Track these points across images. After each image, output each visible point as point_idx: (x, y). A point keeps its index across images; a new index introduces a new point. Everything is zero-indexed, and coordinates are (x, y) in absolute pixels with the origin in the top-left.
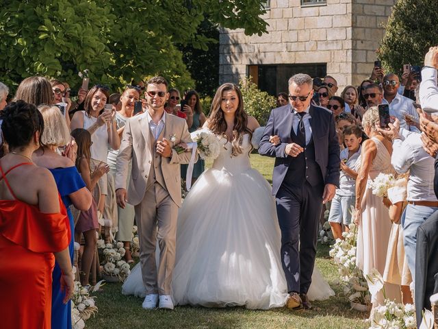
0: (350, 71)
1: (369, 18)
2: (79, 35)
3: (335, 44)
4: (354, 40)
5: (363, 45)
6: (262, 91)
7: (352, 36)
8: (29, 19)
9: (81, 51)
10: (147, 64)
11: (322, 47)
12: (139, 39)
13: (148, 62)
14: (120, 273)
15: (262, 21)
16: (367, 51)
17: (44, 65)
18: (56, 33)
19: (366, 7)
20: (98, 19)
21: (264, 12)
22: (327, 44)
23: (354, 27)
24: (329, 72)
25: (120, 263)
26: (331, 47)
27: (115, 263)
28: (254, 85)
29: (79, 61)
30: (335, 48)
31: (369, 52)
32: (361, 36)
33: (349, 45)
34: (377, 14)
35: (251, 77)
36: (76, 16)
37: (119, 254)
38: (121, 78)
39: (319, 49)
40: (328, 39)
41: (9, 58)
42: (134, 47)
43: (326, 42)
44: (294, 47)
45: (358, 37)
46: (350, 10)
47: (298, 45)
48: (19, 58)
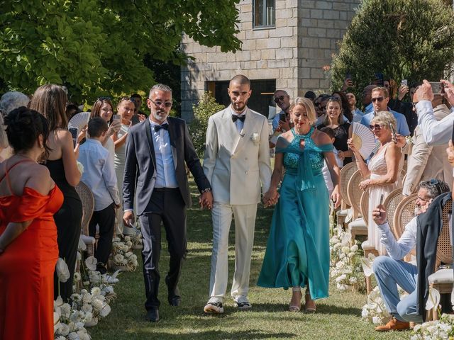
0: (296, 86)
1: (312, 39)
2: (78, 51)
3: (283, 63)
4: (300, 59)
5: (307, 63)
6: (220, 104)
7: (298, 55)
8: (31, 36)
9: (80, 66)
10: (135, 78)
11: (272, 65)
12: (127, 56)
13: (136, 76)
14: (128, 263)
15: (236, 39)
16: (311, 68)
17: (46, 79)
18: (57, 50)
19: (310, 29)
20: (95, 37)
21: (238, 31)
22: (276, 62)
23: (299, 47)
24: (279, 87)
25: (127, 255)
26: (279, 65)
27: (124, 255)
28: (213, 99)
29: (78, 76)
30: (283, 66)
31: (312, 70)
32: (306, 56)
33: (295, 63)
34: (320, 36)
35: (210, 92)
36: (75, 35)
37: (127, 247)
38: (112, 91)
39: (269, 66)
40: (278, 58)
41: (13, 73)
42: (123, 63)
43: (275, 61)
44: (247, 65)
45: (303, 56)
46: (296, 32)
47: (251, 64)
48: (23, 72)
